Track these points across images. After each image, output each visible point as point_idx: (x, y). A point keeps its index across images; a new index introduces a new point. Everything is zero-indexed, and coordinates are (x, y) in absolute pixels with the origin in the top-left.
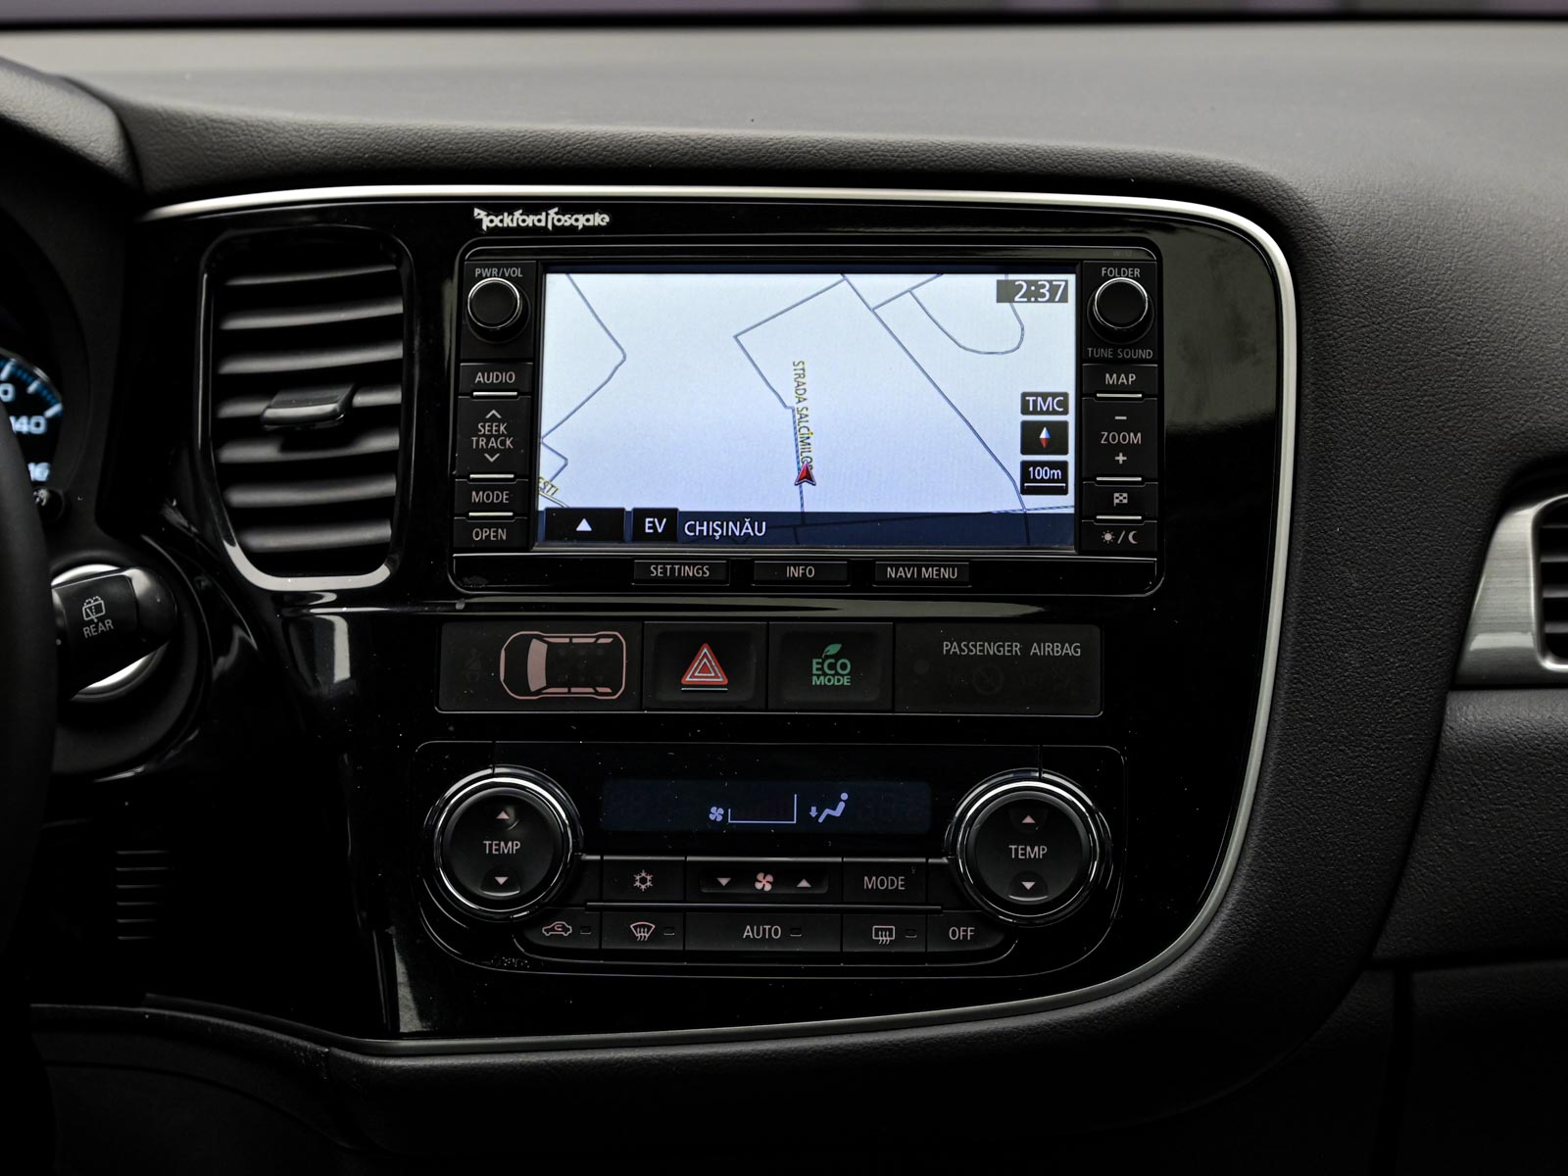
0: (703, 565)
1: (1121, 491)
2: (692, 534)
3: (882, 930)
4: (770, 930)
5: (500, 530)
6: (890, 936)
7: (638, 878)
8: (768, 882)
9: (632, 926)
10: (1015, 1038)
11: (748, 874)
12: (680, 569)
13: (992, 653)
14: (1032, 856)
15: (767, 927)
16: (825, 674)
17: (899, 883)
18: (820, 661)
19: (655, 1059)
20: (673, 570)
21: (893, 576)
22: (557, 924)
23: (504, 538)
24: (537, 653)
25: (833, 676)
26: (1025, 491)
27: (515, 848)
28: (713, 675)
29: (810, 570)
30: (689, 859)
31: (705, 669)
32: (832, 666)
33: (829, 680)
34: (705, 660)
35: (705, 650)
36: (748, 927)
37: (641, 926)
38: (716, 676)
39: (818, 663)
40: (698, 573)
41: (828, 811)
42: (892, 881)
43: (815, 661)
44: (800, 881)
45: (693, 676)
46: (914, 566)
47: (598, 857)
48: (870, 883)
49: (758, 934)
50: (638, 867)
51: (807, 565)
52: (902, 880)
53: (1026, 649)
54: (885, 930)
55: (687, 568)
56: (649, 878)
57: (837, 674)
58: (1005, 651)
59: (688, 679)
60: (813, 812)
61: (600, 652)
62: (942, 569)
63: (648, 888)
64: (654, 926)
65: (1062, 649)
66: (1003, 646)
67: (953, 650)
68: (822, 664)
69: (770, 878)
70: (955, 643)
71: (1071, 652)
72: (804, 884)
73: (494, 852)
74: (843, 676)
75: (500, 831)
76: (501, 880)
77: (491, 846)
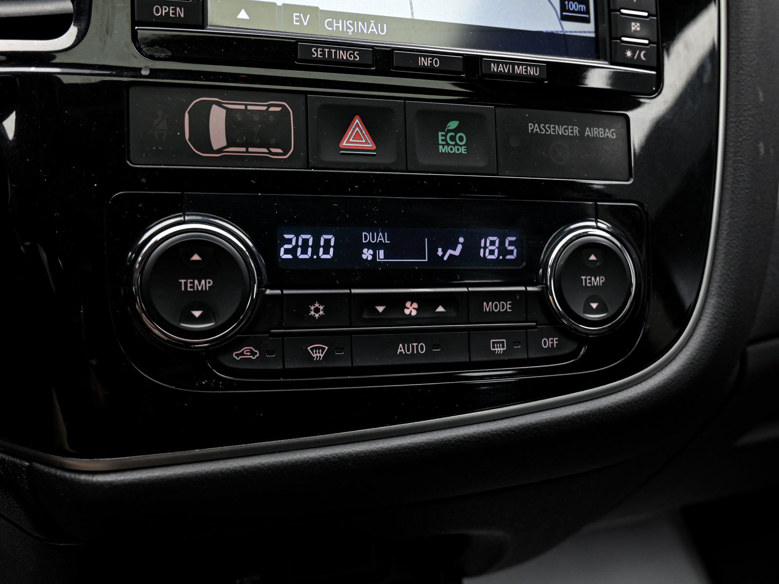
0: (354, 50)
1: (636, 21)
2: (331, 29)
3: (497, 343)
4: (417, 346)
5: (178, 9)
6: (503, 347)
7: (312, 308)
8: (414, 308)
9: (309, 348)
10: (591, 419)
11: (399, 302)
12: (335, 53)
13: (561, 134)
14: (596, 284)
15: (415, 344)
16: (448, 145)
17: (508, 306)
18: (444, 133)
19: (334, 457)
20: (330, 53)
21: (496, 70)
22: (245, 349)
23: (182, 15)
24: (217, 118)
25: (454, 145)
26: (564, 18)
27: (208, 285)
28: (364, 141)
29: (436, 61)
30: (354, 291)
31: (357, 136)
32: (453, 138)
33: (451, 149)
34: (357, 129)
35: (357, 121)
36: (401, 345)
37: (316, 348)
38: (367, 143)
39: (442, 135)
40: (351, 57)
41: (450, 252)
42: (503, 305)
43: (440, 133)
44: (437, 307)
45: (348, 142)
46: (510, 63)
47: (279, 292)
48: (487, 307)
49: (409, 351)
50: (313, 298)
51: (433, 57)
52: (510, 304)
53: (582, 131)
54: (499, 343)
55: (341, 52)
56: (321, 308)
57: (457, 144)
58: (568, 133)
59: (344, 144)
60: (440, 253)
61: (271, 118)
62: (529, 68)
63: (321, 317)
64: (327, 348)
65: (604, 133)
66: (568, 129)
67: (535, 130)
68: (445, 136)
69: (415, 305)
70: (536, 125)
71: (610, 135)
72: (440, 309)
73: (189, 289)
74: (461, 146)
75: (198, 272)
76: (197, 314)
77: (187, 284)
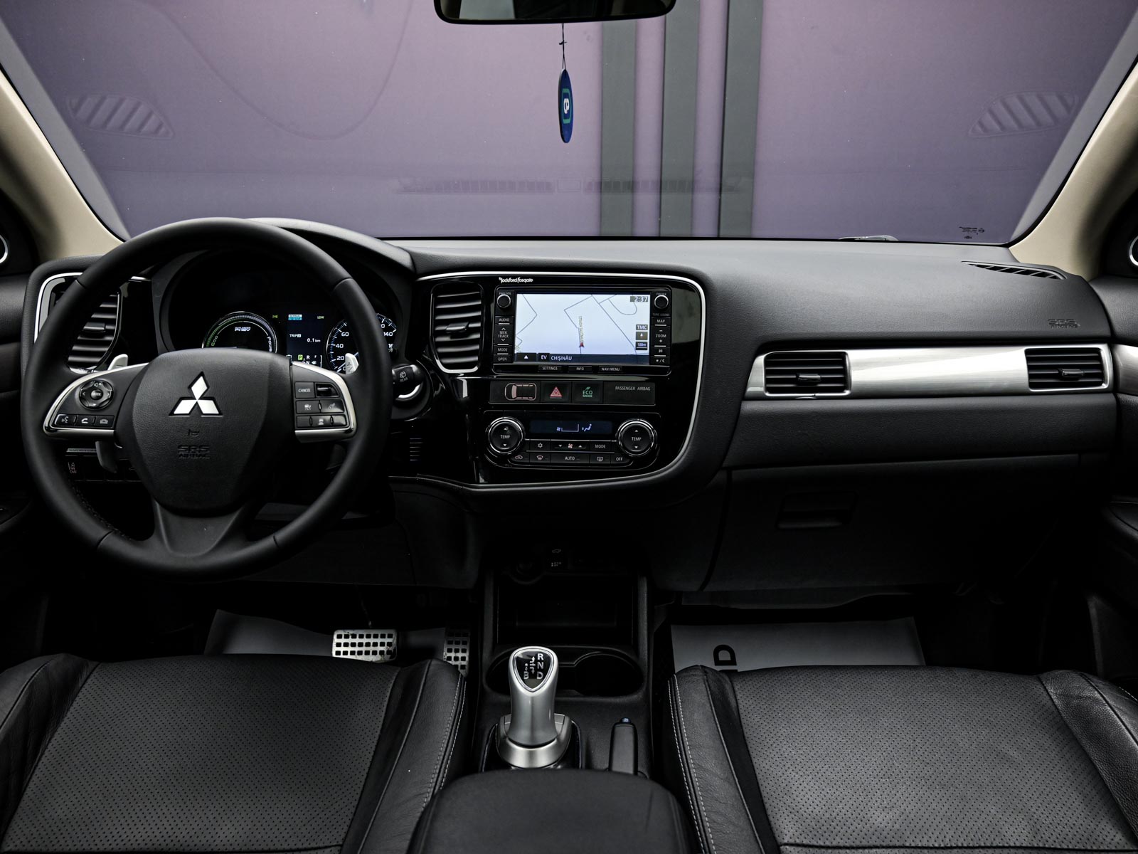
0: (556, 367)
1: (661, 349)
2: (553, 360)
5: (505, 358)
6: (602, 459)
7: (539, 445)
8: (571, 446)
9: (537, 457)
11: (567, 443)
12: (550, 368)
13: (628, 390)
14: (637, 440)
15: (571, 457)
16: (586, 394)
20: (548, 368)
21: (604, 370)
22: (519, 456)
23: (506, 360)
24: (514, 389)
26: (637, 349)
27: (508, 437)
30: (552, 440)
31: (556, 393)
32: (588, 393)
33: (587, 396)
34: (556, 391)
35: (556, 388)
36: (566, 457)
37: (540, 457)
38: (559, 395)
40: (555, 369)
41: (586, 428)
42: (602, 446)
43: (583, 391)
44: (579, 446)
45: (553, 395)
46: (609, 367)
47: (529, 440)
48: (597, 446)
49: (569, 459)
50: (539, 442)
51: (582, 367)
52: (605, 446)
53: (636, 388)
54: (600, 458)
55: (552, 368)
56: (542, 445)
60: (583, 429)
61: (530, 389)
62: (616, 368)
63: (541, 447)
64: (543, 457)
65: (646, 389)
66: (631, 388)
67: (618, 389)
68: (585, 392)
70: (619, 387)
71: (648, 389)
74: (591, 395)
75: (505, 433)
76: (505, 445)
77: (502, 437)
